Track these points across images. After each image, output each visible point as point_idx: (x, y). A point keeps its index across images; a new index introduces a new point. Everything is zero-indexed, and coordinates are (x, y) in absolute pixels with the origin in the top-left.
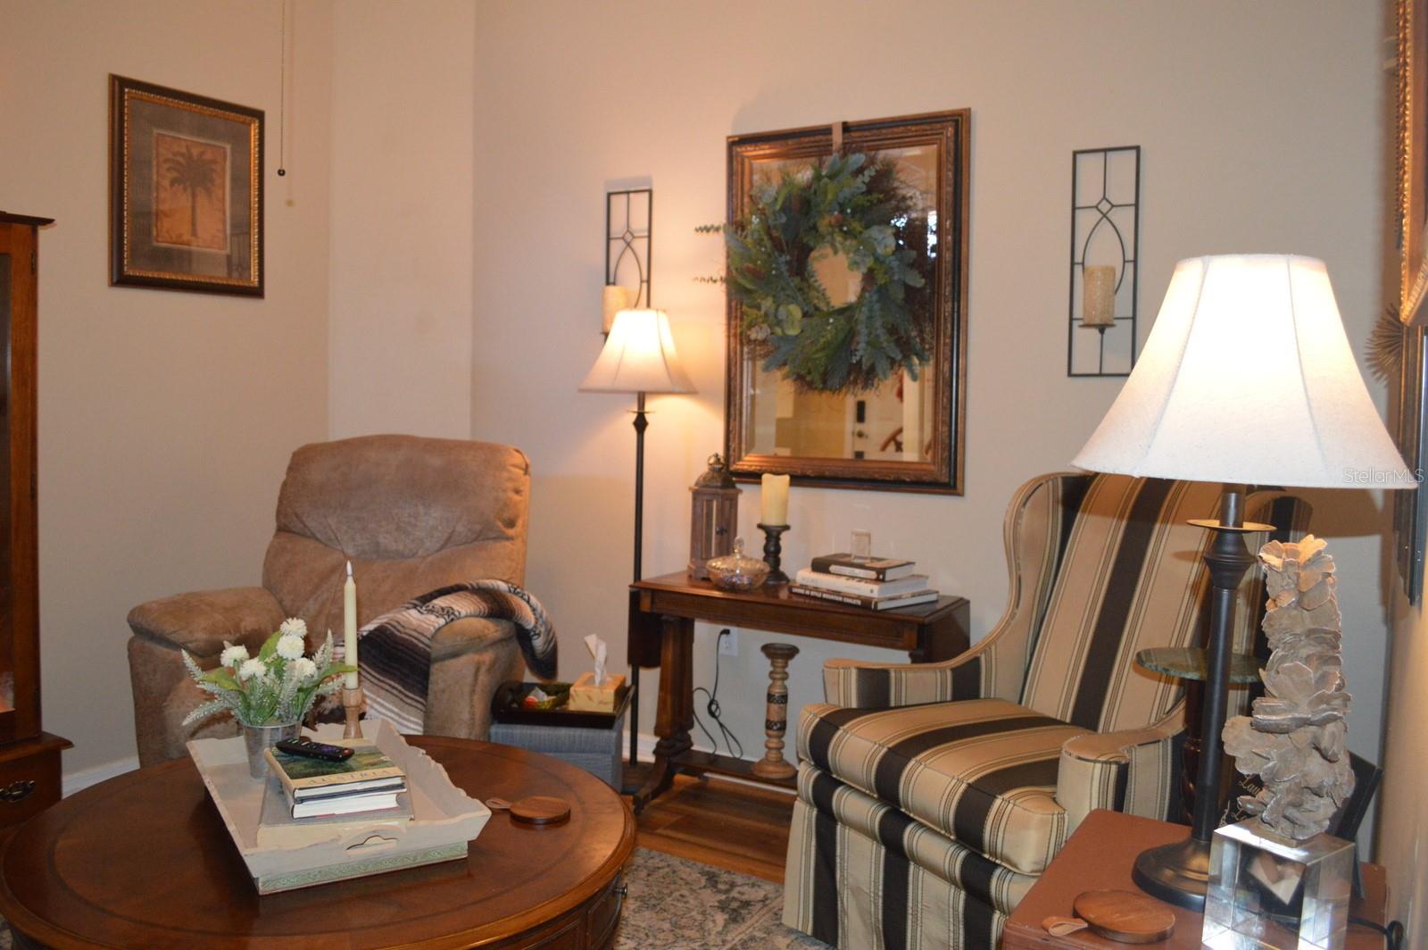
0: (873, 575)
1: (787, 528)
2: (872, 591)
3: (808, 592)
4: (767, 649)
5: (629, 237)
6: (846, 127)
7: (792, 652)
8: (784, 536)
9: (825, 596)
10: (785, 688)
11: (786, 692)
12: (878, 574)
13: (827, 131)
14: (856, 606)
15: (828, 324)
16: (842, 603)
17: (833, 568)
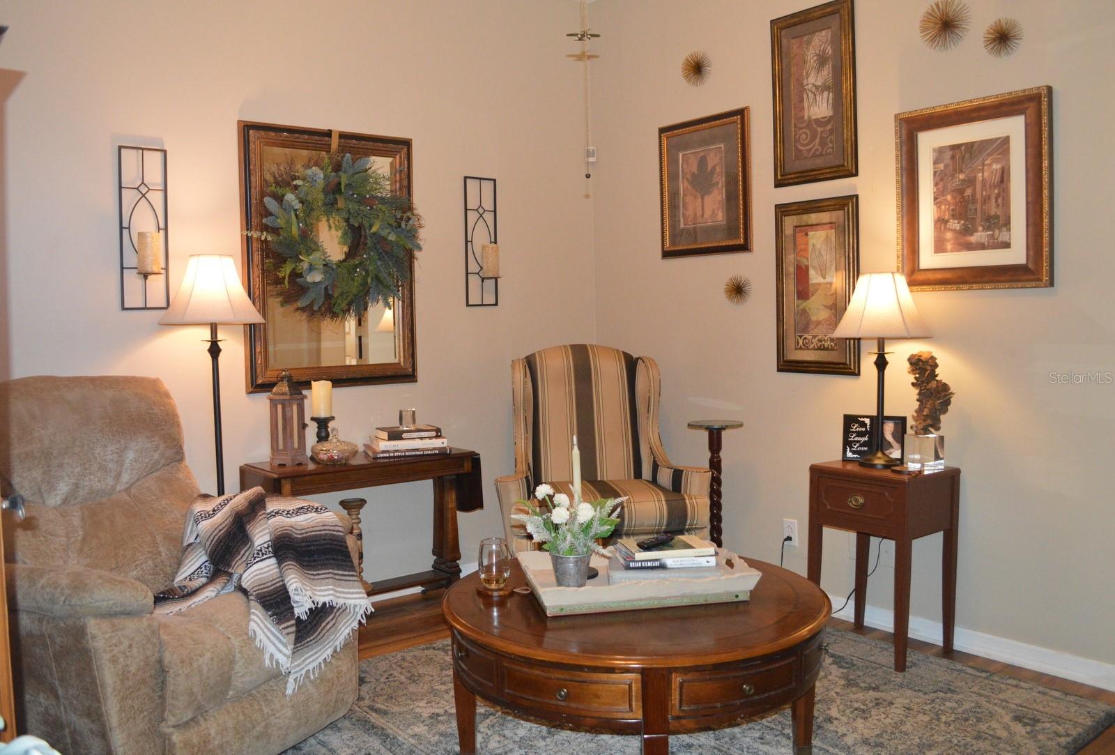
0: (434, 434)
1: (333, 418)
2: (443, 443)
3: (392, 455)
4: (344, 504)
5: (144, 190)
6: (343, 136)
7: (362, 502)
8: (331, 425)
9: (407, 454)
10: (360, 529)
11: (361, 532)
12: (437, 432)
13: (328, 134)
14: (435, 454)
15: (356, 272)
16: (423, 455)
17: (404, 435)
